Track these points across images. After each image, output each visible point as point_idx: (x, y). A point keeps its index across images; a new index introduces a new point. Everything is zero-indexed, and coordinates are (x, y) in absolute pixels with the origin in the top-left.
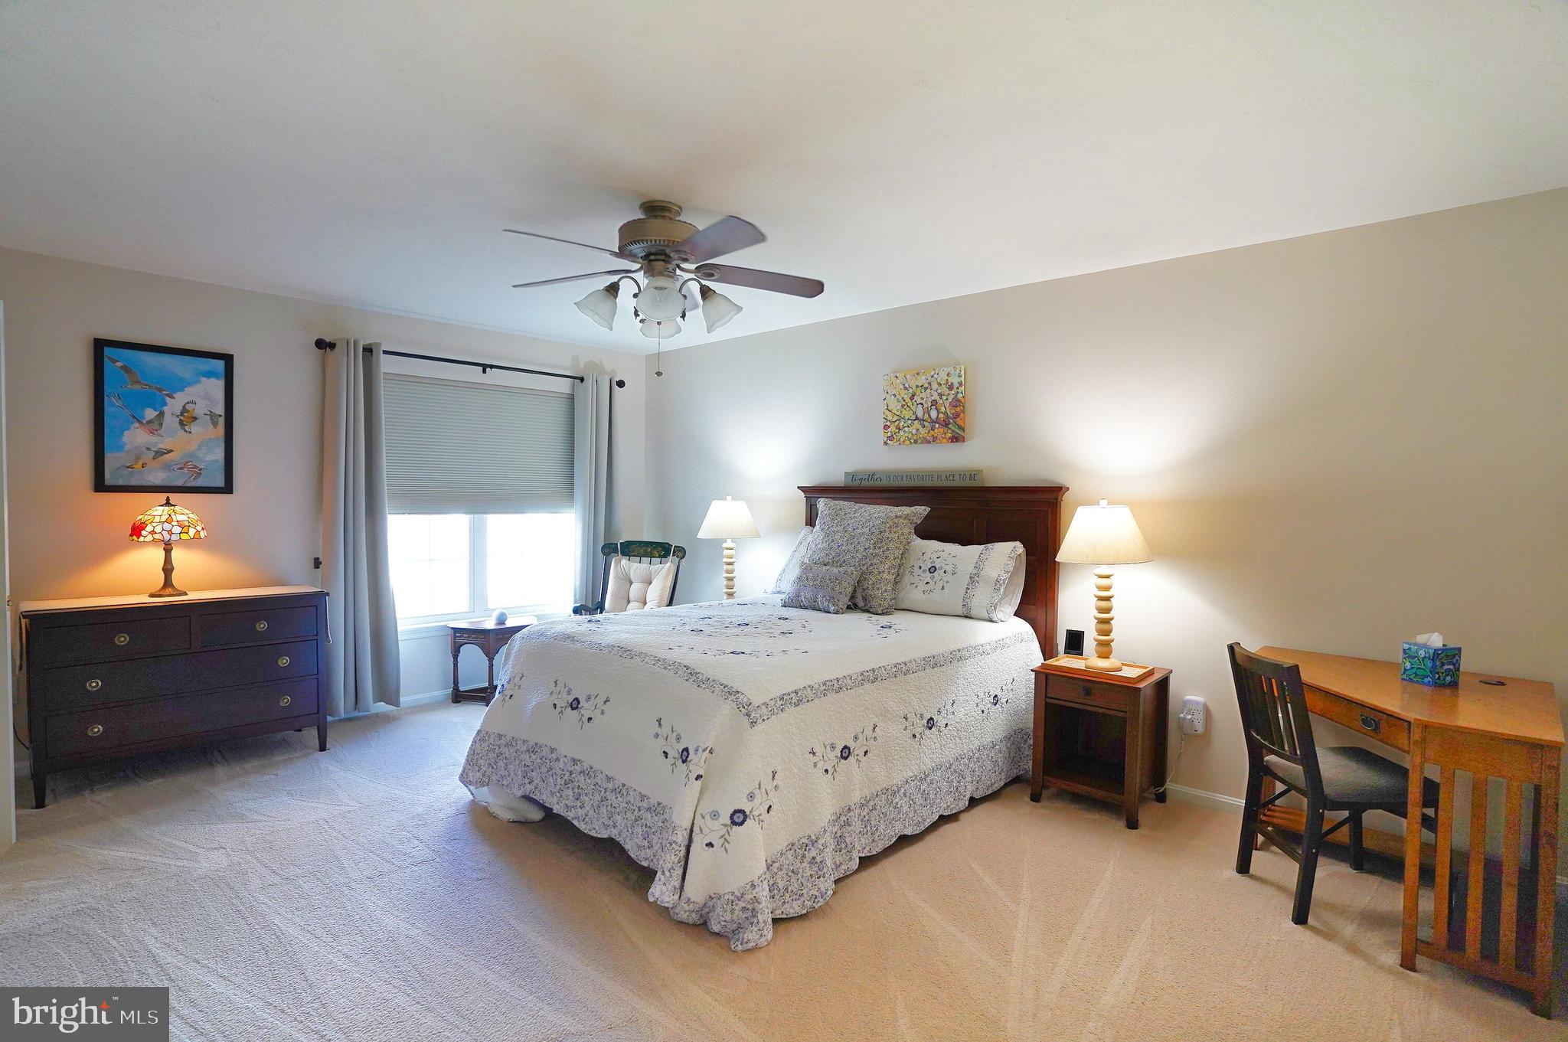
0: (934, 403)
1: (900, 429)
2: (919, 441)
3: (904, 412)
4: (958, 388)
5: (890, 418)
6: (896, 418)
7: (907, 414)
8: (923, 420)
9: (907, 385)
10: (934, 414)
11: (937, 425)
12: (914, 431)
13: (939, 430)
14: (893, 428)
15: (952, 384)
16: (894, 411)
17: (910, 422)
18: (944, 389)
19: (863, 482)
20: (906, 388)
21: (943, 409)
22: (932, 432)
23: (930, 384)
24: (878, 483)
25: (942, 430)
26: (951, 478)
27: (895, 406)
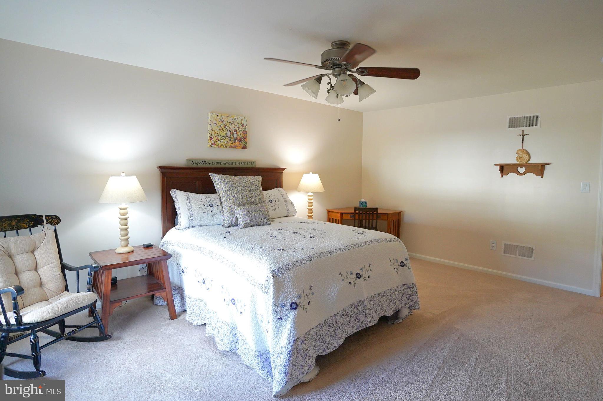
0: (235, 131)
1: (218, 140)
2: (228, 147)
3: (221, 132)
4: (246, 126)
5: (213, 134)
6: (216, 135)
7: (222, 134)
8: (230, 138)
9: (222, 120)
10: (235, 136)
11: (237, 141)
12: (226, 142)
13: (237, 143)
14: (215, 139)
15: (244, 124)
16: (216, 131)
17: (224, 137)
18: (240, 126)
19: (199, 164)
20: (222, 122)
21: (239, 134)
22: (234, 144)
23: (233, 122)
24: (207, 166)
25: (239, 143)
26: (244, 163)
27: (217, 129)
